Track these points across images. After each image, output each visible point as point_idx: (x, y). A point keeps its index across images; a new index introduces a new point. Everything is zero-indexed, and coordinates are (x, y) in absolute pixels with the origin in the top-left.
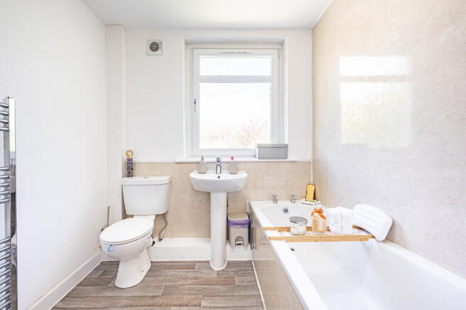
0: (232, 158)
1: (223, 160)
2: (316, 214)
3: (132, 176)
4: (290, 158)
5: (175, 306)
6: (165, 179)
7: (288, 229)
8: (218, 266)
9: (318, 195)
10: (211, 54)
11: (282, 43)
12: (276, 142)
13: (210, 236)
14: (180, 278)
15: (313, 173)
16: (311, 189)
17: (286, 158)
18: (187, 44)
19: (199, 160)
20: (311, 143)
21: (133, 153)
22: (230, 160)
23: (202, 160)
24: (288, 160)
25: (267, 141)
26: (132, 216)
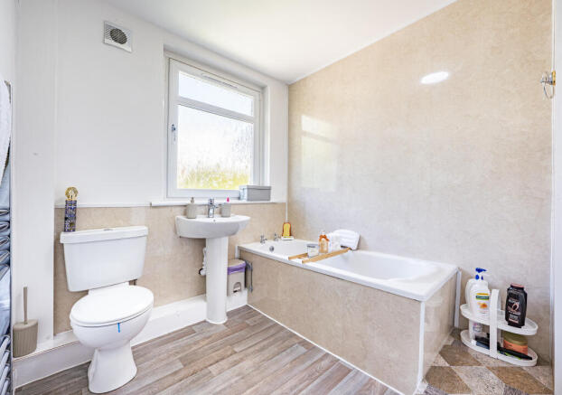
0: (228, 200)
1: (216, 202)
2: (323, 239)
3: (74, 230)
4: (272, 200)
5: (211, 365)
6: (144, 229)
7: (306, 255)
8: (221, 320)
9: (293, 231)
10: (193, 74)
11: (263, 88)
12: (257, 184)
13: (205, 292)
14: (189, 346)
15: (289, 212)
16: (287, 227)
17: (269, 200)
18: (165, 50)
19: (188, 202)
20: (286, 187)
21: (76, 192)
22: (225, 201)
23: (192, 201)
24: (271, 201)
25: (251, 183)
26: (86, 293)
